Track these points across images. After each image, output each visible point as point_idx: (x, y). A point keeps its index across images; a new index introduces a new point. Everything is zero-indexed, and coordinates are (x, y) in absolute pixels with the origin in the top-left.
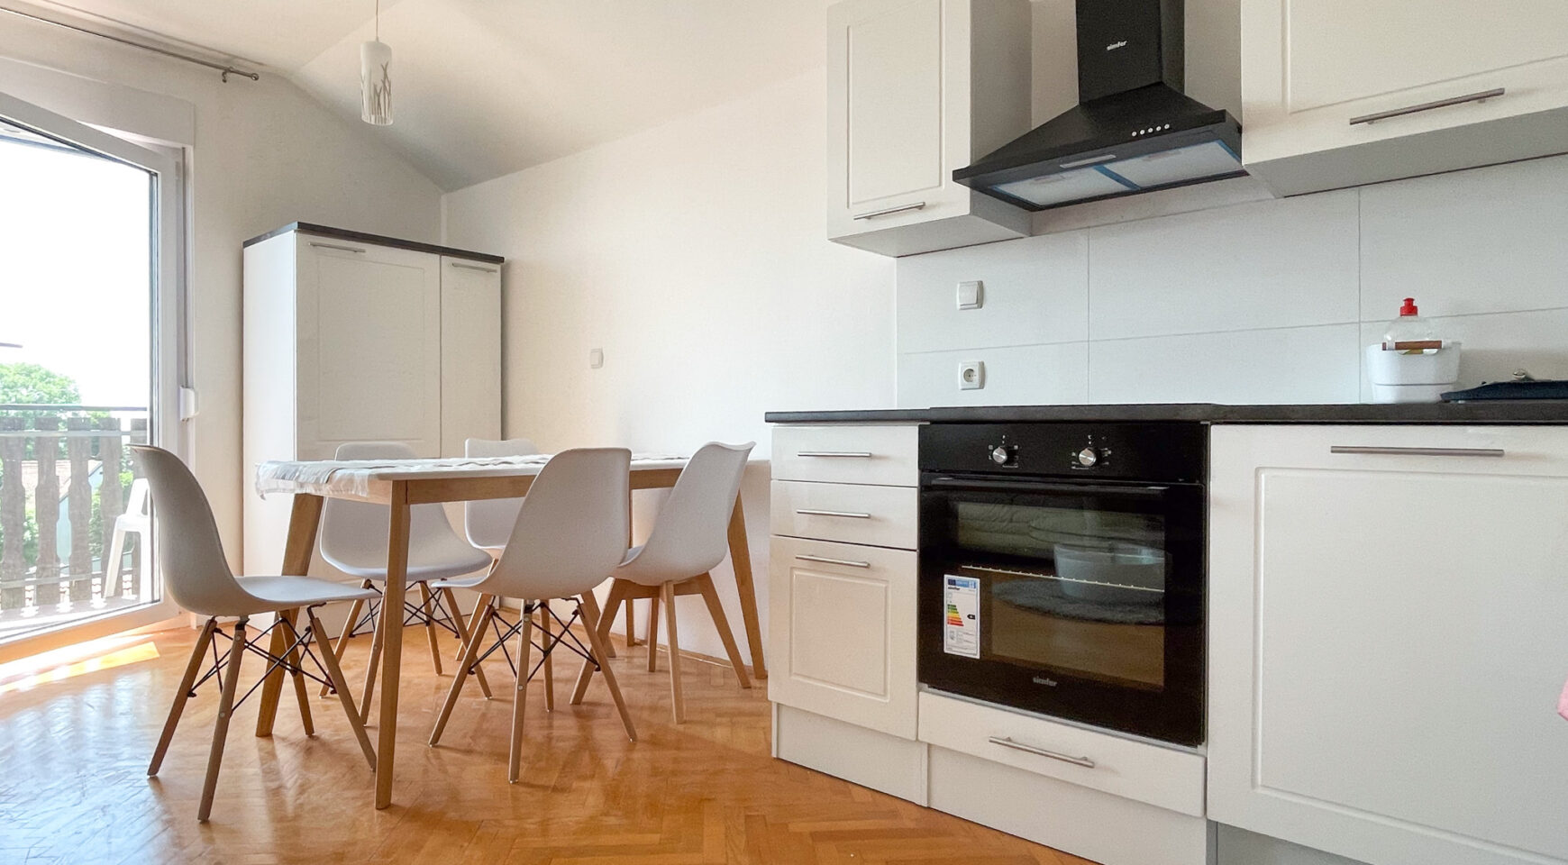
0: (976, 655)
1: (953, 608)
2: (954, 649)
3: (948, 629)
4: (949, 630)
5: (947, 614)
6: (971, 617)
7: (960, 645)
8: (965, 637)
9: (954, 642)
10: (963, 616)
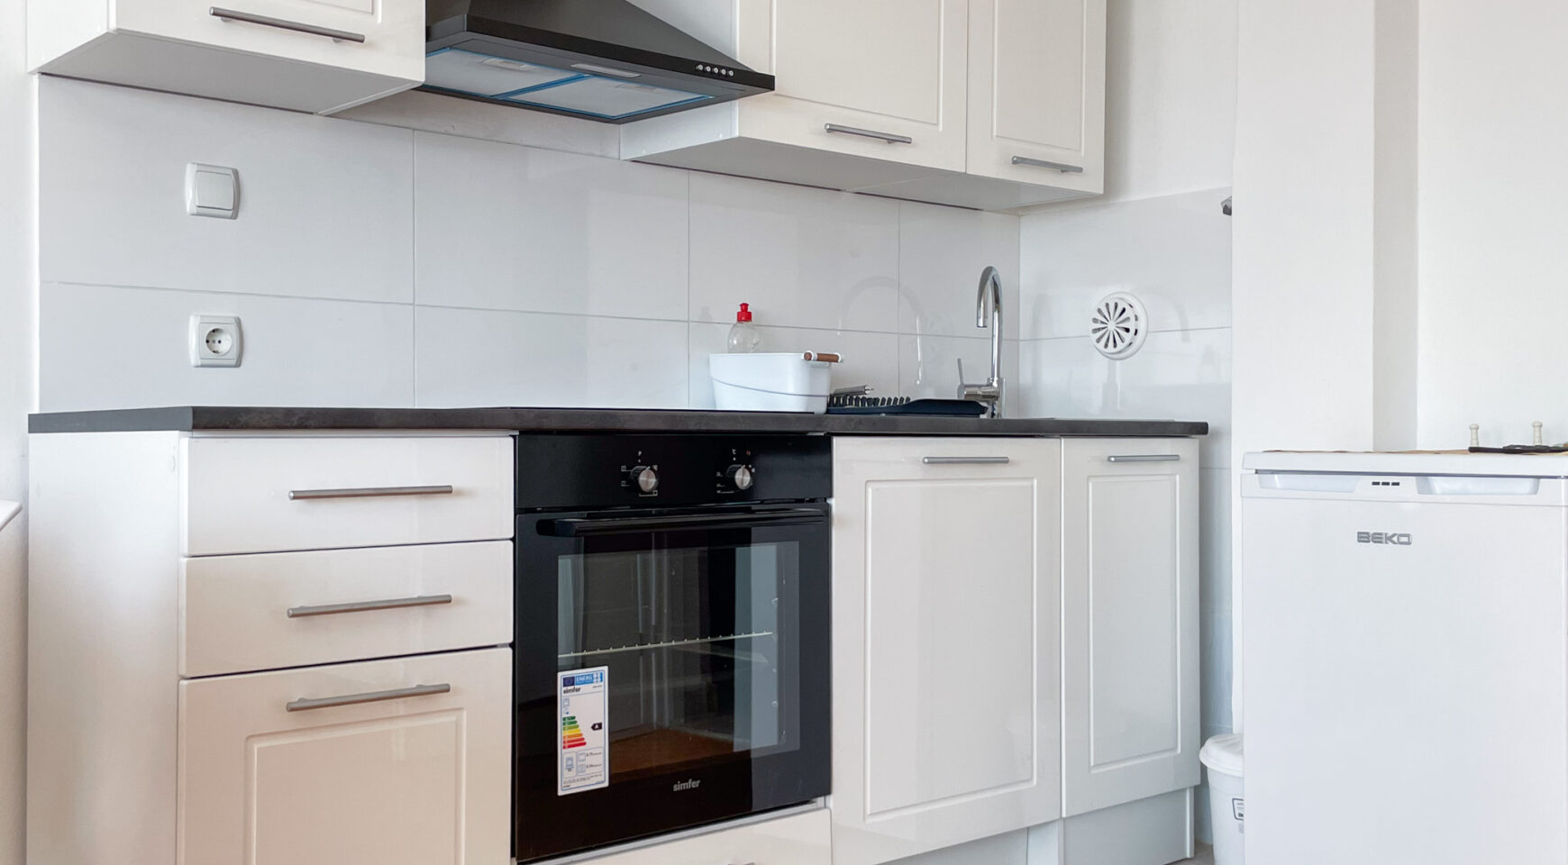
0: (603, 782)
1: (572, 721)
2: (573, 785)
3: (564, 755)
4: (566, 756)
5: (563, 733)
6: (599, 726)
7: (582, 775)
8: (589, 760)
9: (573, 773)
10: (584, 729)
